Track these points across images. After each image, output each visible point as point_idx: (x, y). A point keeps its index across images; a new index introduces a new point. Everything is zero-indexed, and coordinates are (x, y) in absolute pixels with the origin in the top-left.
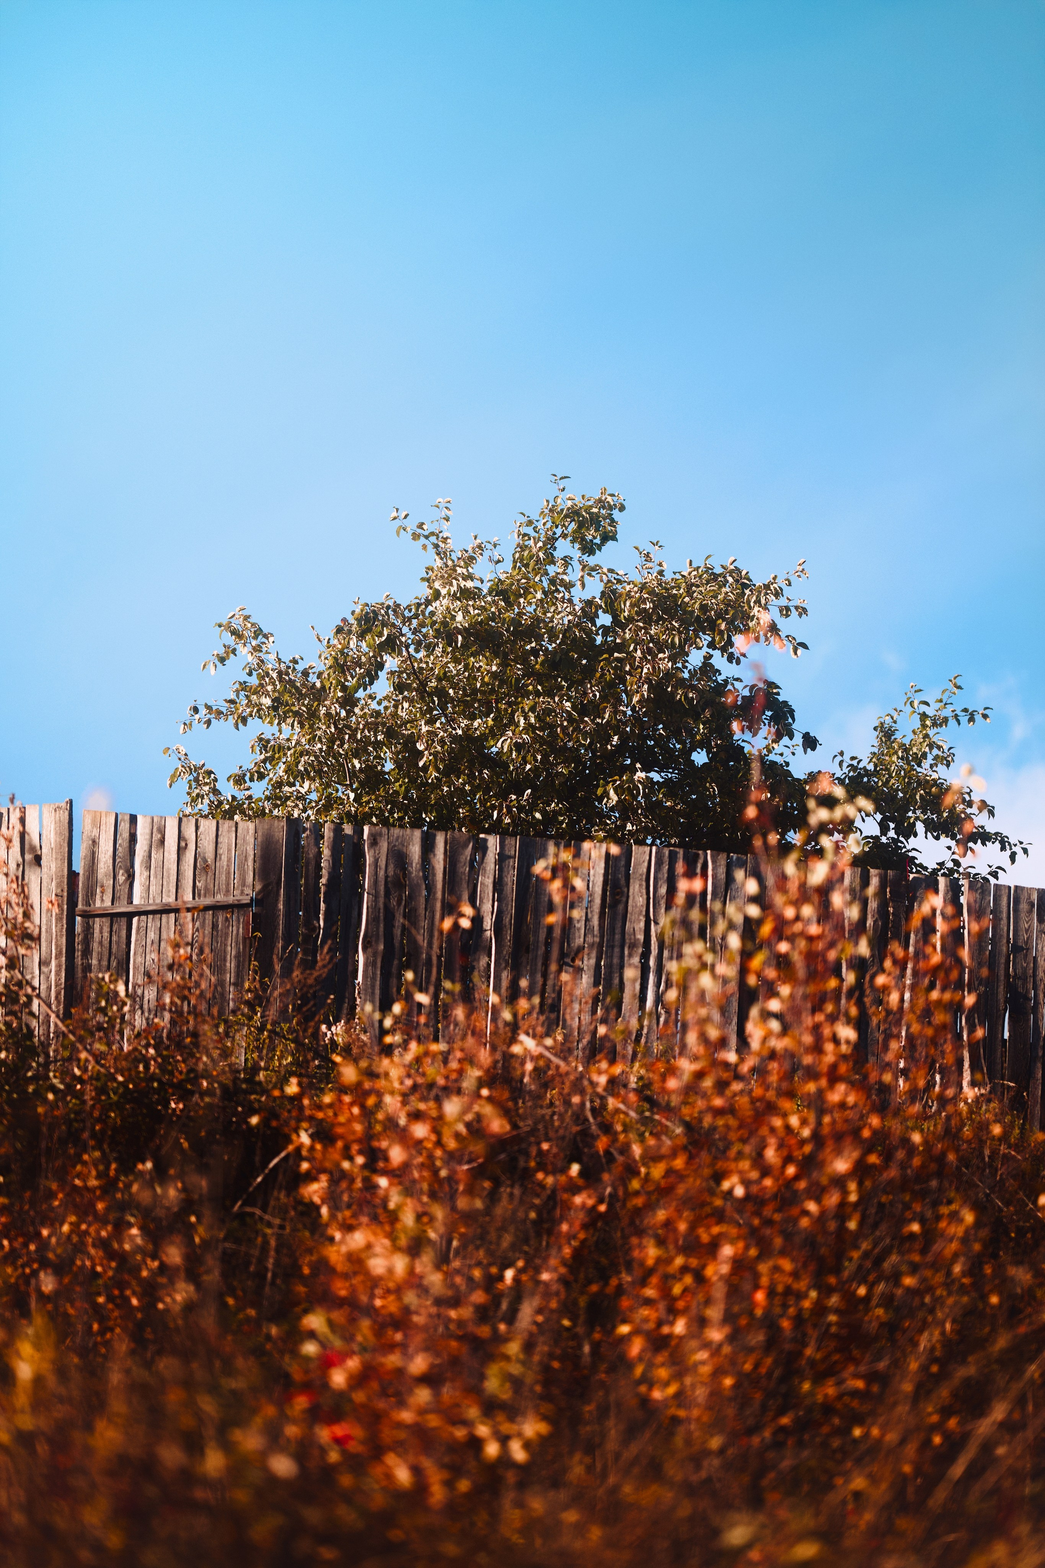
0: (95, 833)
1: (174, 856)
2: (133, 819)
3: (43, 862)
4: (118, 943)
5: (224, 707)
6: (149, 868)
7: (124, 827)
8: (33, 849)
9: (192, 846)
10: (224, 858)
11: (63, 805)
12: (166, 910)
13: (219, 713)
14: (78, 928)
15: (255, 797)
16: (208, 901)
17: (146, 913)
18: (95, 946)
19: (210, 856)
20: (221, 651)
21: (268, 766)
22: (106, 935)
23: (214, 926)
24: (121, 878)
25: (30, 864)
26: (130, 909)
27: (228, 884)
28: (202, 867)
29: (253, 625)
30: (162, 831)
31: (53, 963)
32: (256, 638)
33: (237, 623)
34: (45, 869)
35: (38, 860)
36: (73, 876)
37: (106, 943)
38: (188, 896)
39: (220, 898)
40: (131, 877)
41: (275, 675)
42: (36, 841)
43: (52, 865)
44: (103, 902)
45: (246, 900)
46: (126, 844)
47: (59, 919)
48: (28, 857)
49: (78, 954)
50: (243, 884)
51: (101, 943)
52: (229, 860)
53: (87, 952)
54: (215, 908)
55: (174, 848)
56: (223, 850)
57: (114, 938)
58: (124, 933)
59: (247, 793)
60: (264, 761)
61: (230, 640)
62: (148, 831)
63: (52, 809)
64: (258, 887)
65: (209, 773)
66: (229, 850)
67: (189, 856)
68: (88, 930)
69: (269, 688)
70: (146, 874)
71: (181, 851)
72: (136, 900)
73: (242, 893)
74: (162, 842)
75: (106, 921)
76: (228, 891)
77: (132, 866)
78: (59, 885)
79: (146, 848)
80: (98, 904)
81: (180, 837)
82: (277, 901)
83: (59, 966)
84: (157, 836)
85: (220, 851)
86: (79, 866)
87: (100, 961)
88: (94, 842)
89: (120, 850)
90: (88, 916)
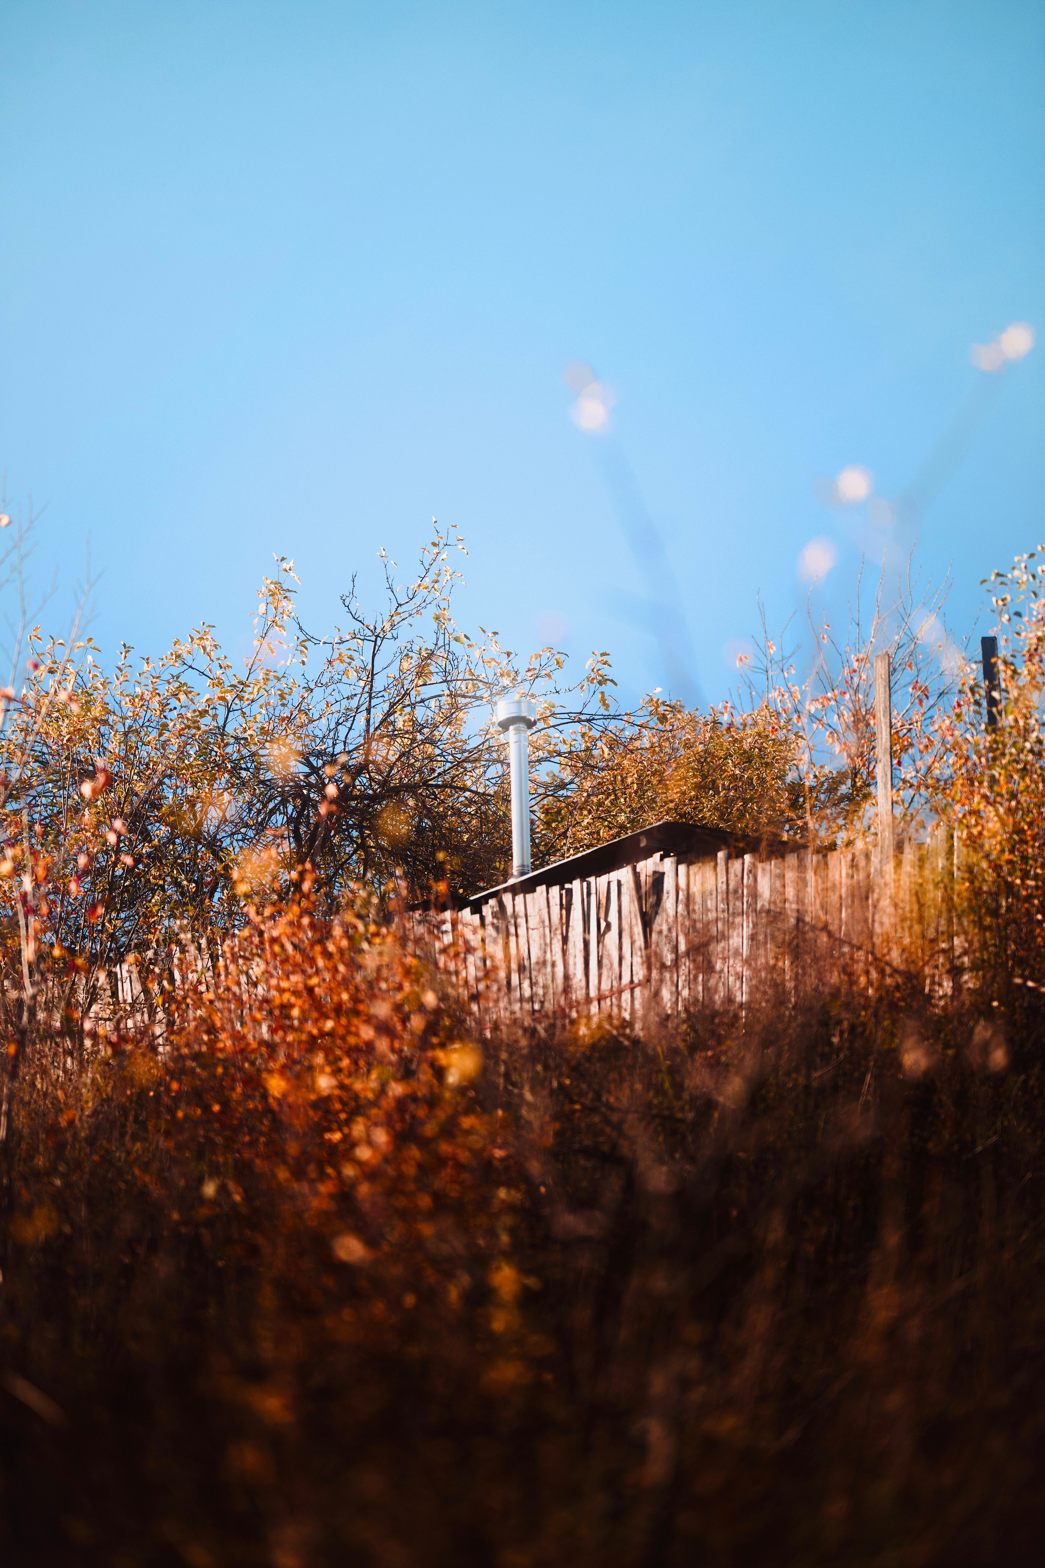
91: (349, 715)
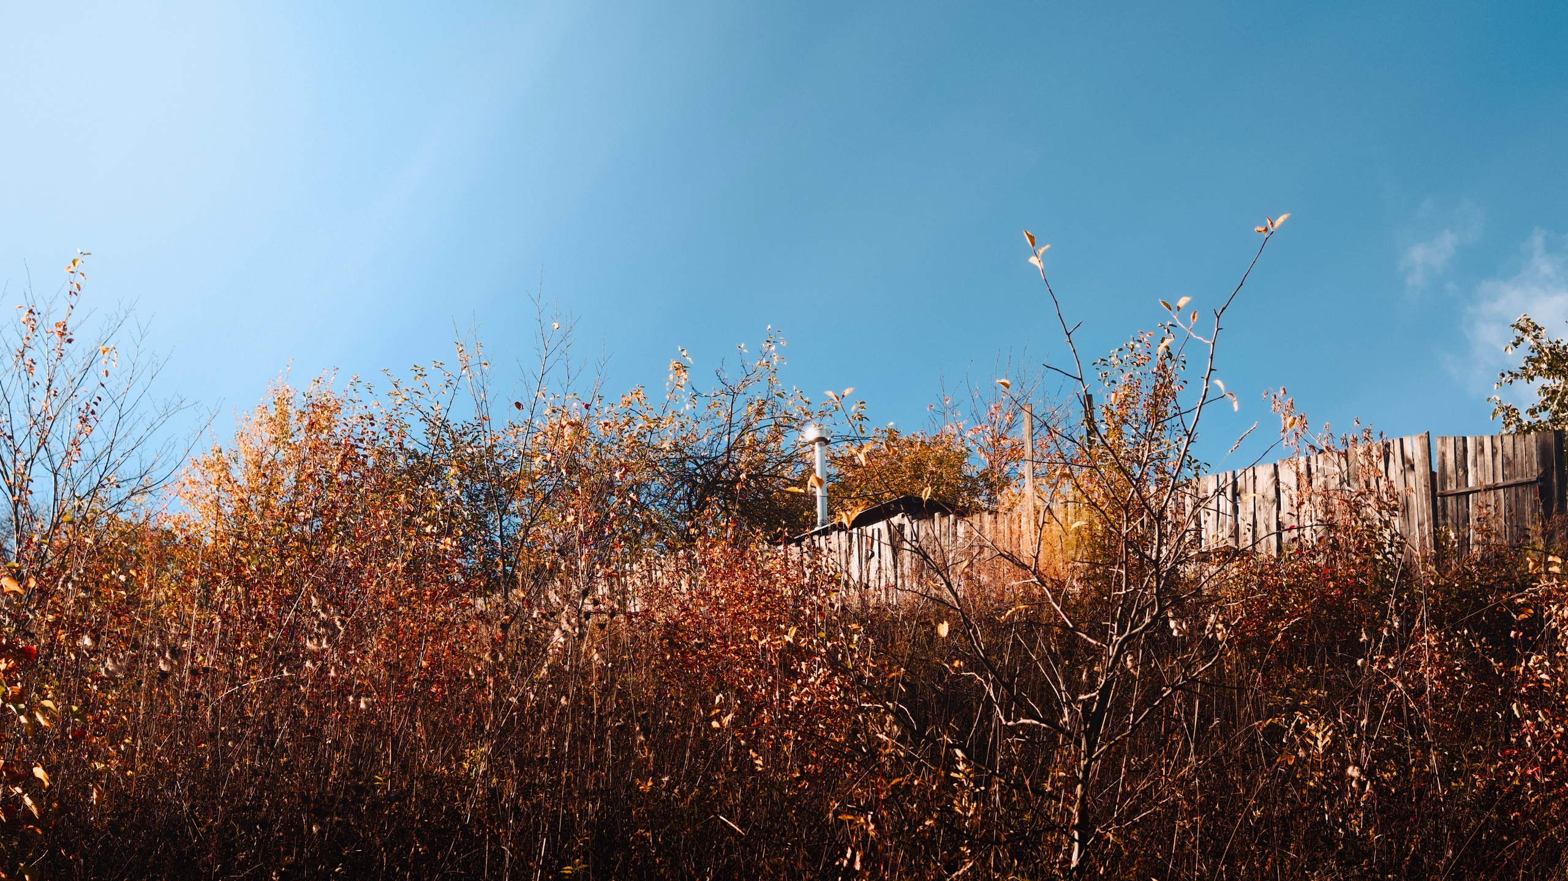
0: (1443, 449)
1: (1490, 458)
2: (1465, 439)
3: (1416, 468)
4: (1462, 510)
5: (1520, 372)
6: (1476, 466)
7: (1460, 444)
8: (1409, 461)
9: (1500, 451)
10: (1519, 456)
11: (1424, 435)
12: (1488, 489)
13: (1517, 375)
14: (1439, 503)
15: (1543, 421)
16: (1511, 482)
17: (1477, 491)
18: (1449, 512)
19: (1511, 456)
20: (1515, 340)
21: (1549, 403)
22: (1455, 505)
23: (1517, 495)
24: (1461, 473)
25: (1408, 470)
26: (1467, 490)
27: (1523, 471)
28: (1508, 463)
29: (1533, 323)
30: (1482, 444)
31: (1426, 524)
32: (1534, 331)
33: (1523, 324)
34: (1417, 472)
35: (1412, 467)
36: (1433, 474)
37: (1455, 510)
38: (1500, 480)
39: (1519, 479)
40: (1466, 472)
41: (1547, 351)
42: (1410, 456)
43: (1420, 469)
44: (1451, 487)
45: (1534, 479)
46: (1461, 454)
47: (1427, 499)
48: (1407, 466)
49: (1440, 518)
50: (1532, 469)
51: (1452, 510)
52: (1522, 457)
53: (1445, 516)
54: (1516, 485)
55: (1490, 453)
56: (1518, 452)
57: (1460, 507)
58: (1465, 504)
59: (1537, 419)
60: (1547, 400)
61: (1519, 333)
62: (1474, 445)
63: (1417, 437)
64: (1541, 471)
65: (1514, 410)
66: (1522, 451)
67: (1499, 457)
68: (1444, 504)
69: (1545, 358)
70: (1475, 469)
71: (1494, 455)
72: (1470, 484)
73: (1531, 475)
74: (1482, 451)
75: (1454, 498)
76: (1523, 475)
77: (1466, 466)
78: (1426, 480)
79: (1473, 455)
80: (1449, 489)
81: (1493, 447)
82: (1552, 478)
83: (1429, 526)
84: (1479, 448)
85: (1517, 453)
86: (1436, 469)
87: (1452, 520)
88: (1444, 454)
89: (1458, 457)
90: (1443, 496)
91: (720, 435)
